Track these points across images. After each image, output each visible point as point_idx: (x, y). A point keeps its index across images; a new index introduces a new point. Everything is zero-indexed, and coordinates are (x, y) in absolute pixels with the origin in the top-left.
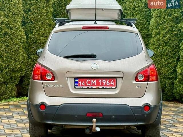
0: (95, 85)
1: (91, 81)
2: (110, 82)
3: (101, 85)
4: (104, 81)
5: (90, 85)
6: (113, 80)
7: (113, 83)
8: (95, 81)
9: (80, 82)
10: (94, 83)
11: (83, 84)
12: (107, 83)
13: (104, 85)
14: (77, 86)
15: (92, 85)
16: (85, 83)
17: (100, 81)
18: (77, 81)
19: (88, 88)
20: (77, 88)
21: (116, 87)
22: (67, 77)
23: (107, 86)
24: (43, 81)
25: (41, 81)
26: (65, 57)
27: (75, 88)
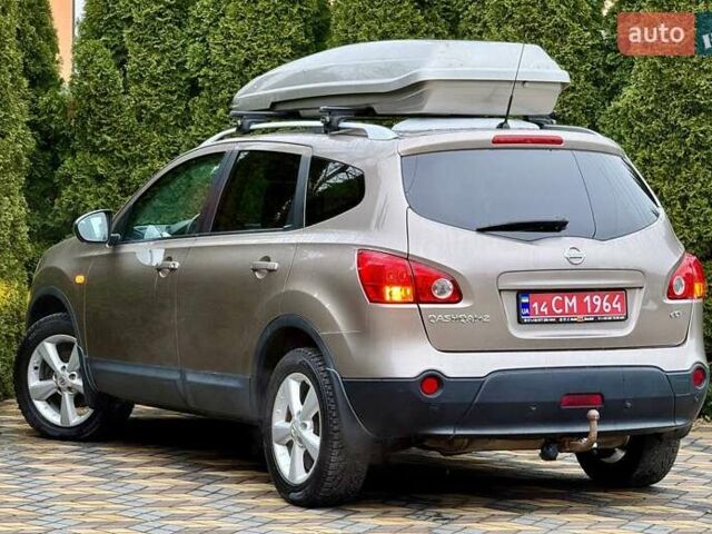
0: (575, 311)
1: (563, 300)
2: (610, 301)
3: (589, 310)
4: (597, 300)
5: (560, 311)
6: (618, 297)
7: (619, 306)
8: (574, 300)
9: (536, 305)
10: (571, 305)
11: (542, 310)
12: (605, 304)
13: (597, 310)
14: (527, 315)
15: (567, 311)
16: (549, 306)
17: (588, 298)
18: (525, 300)
19: (558, 322)
20: (527, 323)
21: (627, 317)
22: (500, 291)
23: (605, 313)
24: (422, 306)
25: (415, 306)
26: (481, 230)
27: (520, 321)
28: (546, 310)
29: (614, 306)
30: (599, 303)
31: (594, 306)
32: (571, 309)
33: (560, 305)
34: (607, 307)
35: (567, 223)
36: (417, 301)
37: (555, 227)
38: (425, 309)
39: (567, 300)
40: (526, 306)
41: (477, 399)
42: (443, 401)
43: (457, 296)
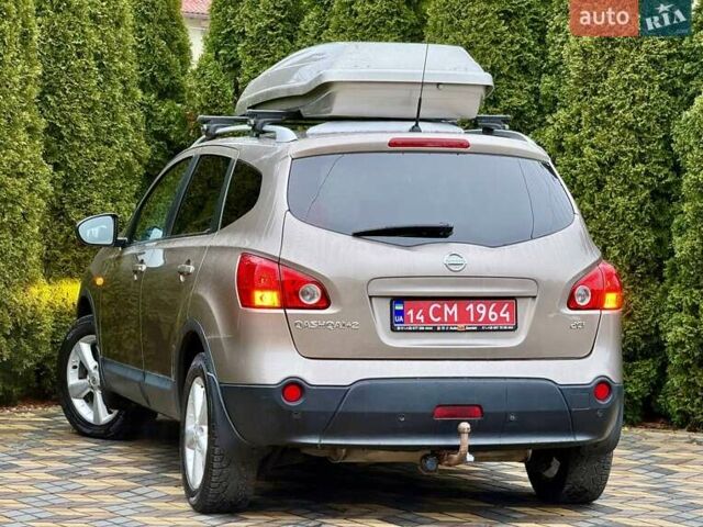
0: (456, 319)
1: (443, 308)
2: (497, 310)
3: (472, 319)
4: (481, 309)
5: (439, 319)
6: (506, 306)
7: (507, 315)
8: (455, 308)
9: (411, 312)
10: (451, 313)
11: (418, 318)
12: (491, 313)
13: (481, 320)
14: (401, 323)
15: (446, 319)
16: (426, 314)
17: (471, 307)
18: (399, 307)
19: (435, 330)
20: (400, 331)
21: (516, 327)
22: (370, 297)
23: (490, 322)
24: (288, 311)
25: (282, 311)
26: (357, 235)
27: (393, 329)
28: (422, 318)
29: (502, 315)
30: (484, 312)
31: (477, 316)
32: (451, 318)
33: (439, 313)
34: (493, 316)
35: (451, 228)
36: (284, 305)
37: (440, 233)
38: (292, 314)
39: (446, 308)
40: (400, 313)
41: (340, 409)
42: (305, 409)
43: (325, 302)
